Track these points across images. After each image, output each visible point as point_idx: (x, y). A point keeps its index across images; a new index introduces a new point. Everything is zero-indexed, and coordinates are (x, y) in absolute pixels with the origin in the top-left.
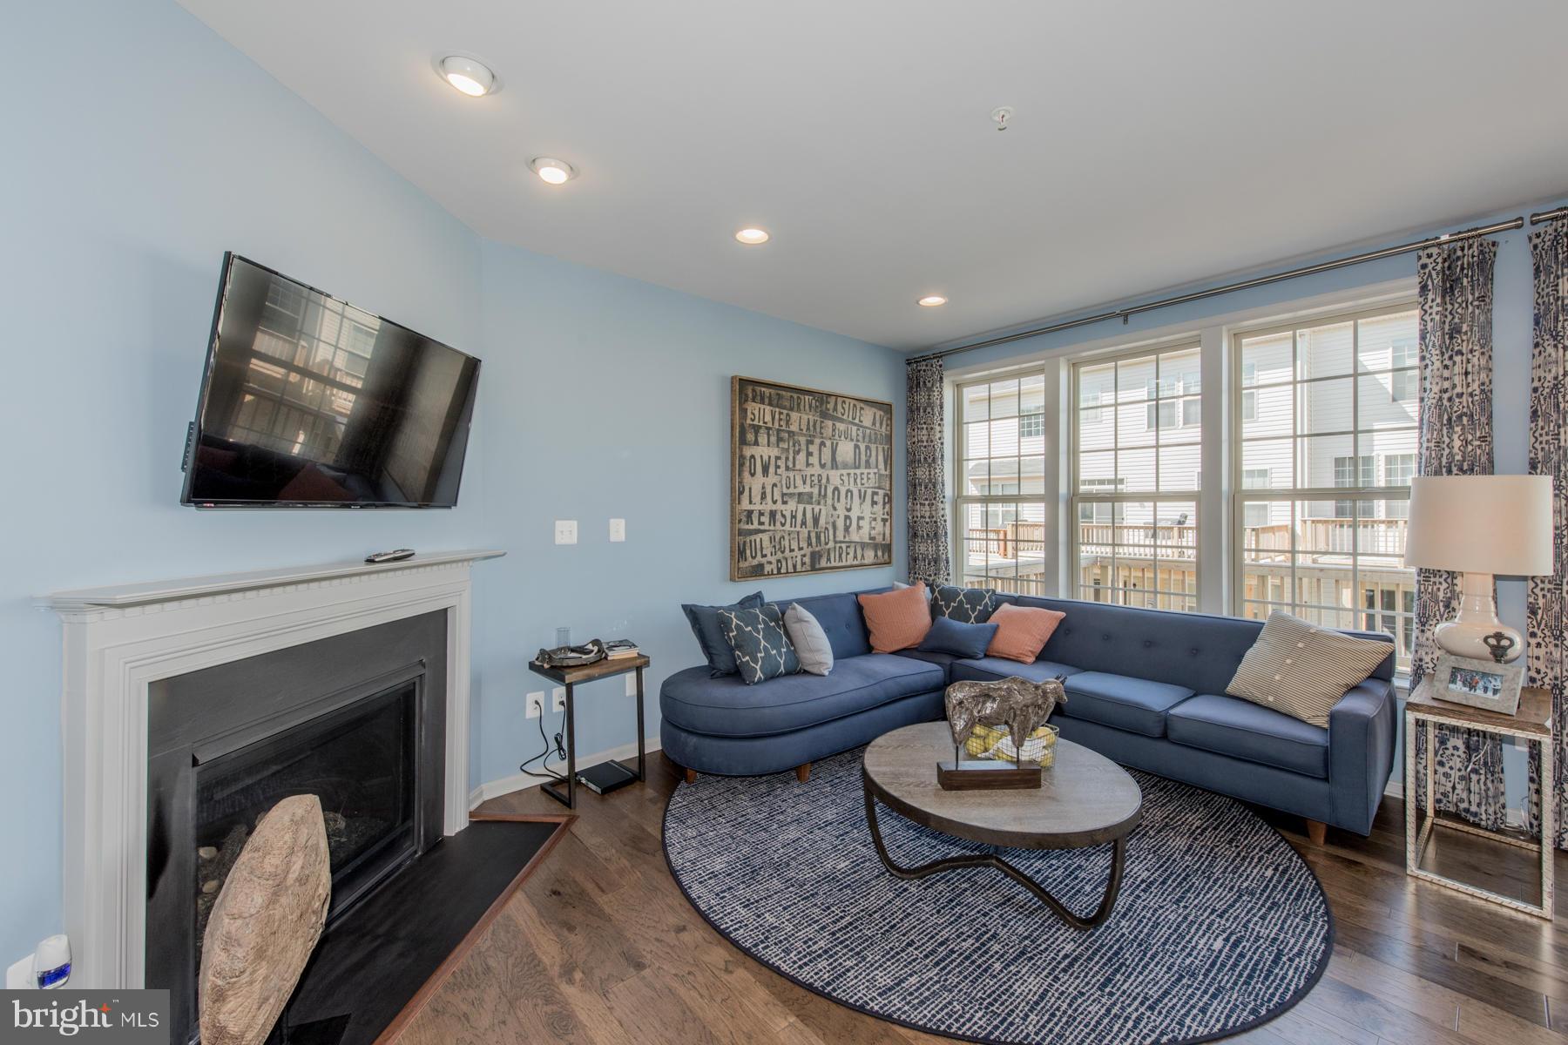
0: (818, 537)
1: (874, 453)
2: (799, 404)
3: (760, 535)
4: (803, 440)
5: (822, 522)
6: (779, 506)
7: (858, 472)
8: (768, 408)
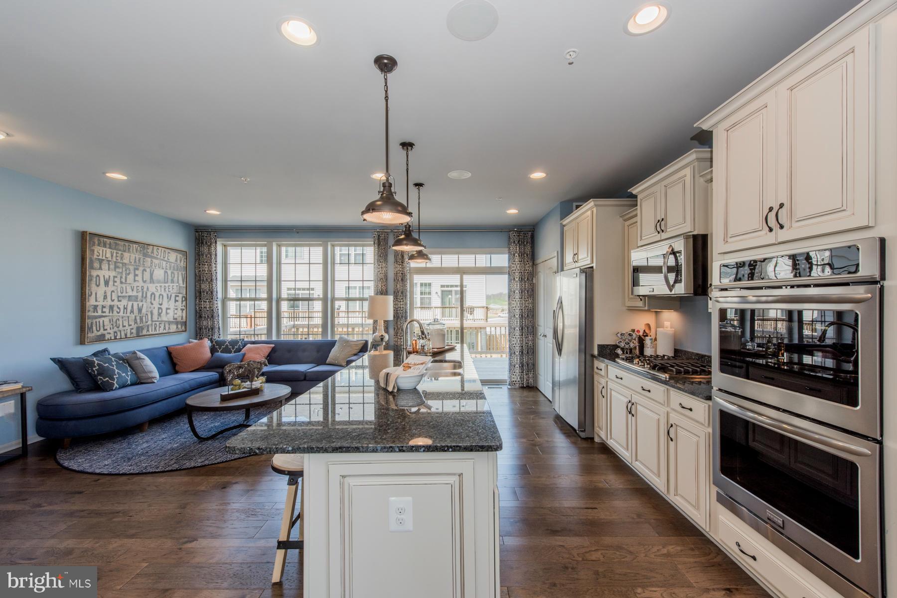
0: (141, 319)
1: (176, 276)
2: (129, 249)
3: (103, 319)
4: (132, 268)
5: (144, 311)
6: (116, 303)
7: (167, 285)
8: (109, 251)
